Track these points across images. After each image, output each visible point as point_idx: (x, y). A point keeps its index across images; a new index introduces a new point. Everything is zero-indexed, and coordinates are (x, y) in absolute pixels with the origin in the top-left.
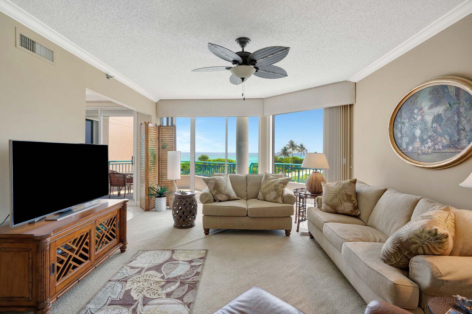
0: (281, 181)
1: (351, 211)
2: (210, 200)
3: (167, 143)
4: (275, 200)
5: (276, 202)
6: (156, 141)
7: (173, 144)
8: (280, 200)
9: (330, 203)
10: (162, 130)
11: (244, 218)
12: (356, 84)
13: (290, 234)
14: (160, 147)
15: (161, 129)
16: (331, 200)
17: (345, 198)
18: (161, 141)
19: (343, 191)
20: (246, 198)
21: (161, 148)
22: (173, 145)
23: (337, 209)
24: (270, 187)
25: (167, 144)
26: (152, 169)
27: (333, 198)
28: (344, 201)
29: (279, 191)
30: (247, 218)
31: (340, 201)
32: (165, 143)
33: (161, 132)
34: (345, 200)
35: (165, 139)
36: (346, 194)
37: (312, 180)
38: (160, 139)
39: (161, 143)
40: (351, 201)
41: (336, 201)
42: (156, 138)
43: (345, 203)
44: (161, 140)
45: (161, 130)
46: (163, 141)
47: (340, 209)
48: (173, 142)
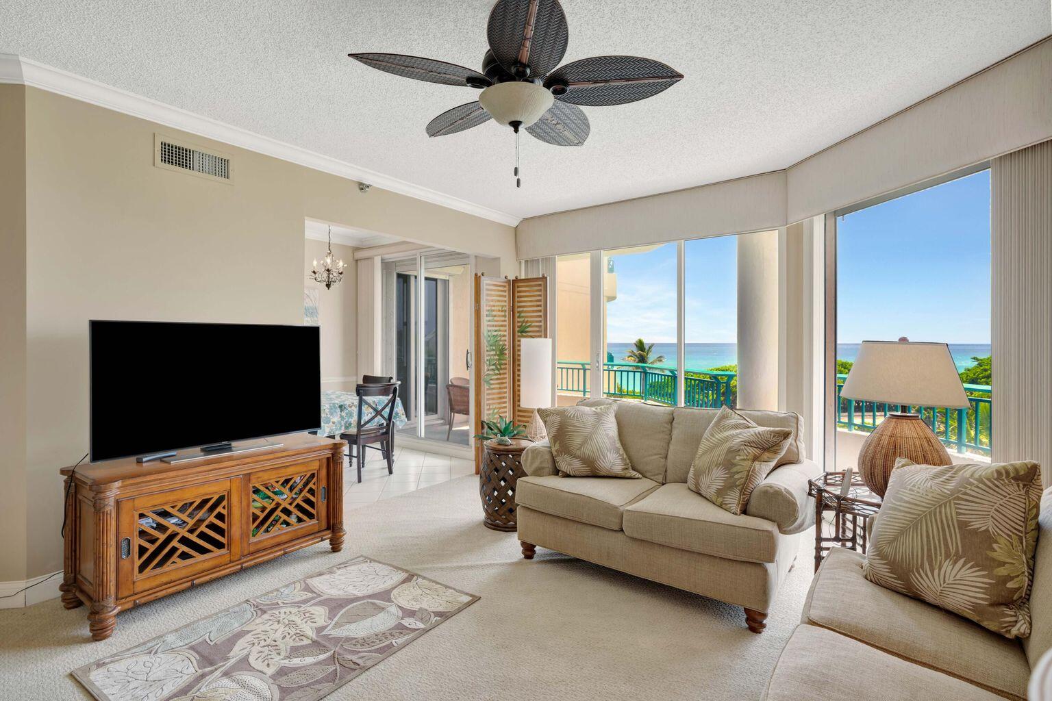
0: (752, 439)
1: (976, 608)
2: (543, 468)
3: (529, 319)
5: (720, 506)
6: (505, 316)
7: (541, 321)
8: (733, 500)
9: (888, 550)
10: (520, 289)
11: (611, 533)
13: (763, 626)
14: (517, 329)
15: (518, 287)
16: (895, 539)
17: (955, 542)
18: (517, 315)
19: (950, 511)
20: (660, 478)
21: (518, 332)
22: (542, 324)
23: (914, 579)
24: (717, 452)
25: (530, 322)
26: (491, 379)
27: (902, 532)
28: (947, 556)
29: (735, 470)
30: (620, 535)
31: (929, 550)
32: (526, 320)
33: (517, 294)
34: (953, 552)
35: (525, 309)
36: (963, 525)
37: (876, 447)
38: (517, 310)
39: (517, 319)
40: (988, 564)
41: (911, 546)
42: (507, 309)
43: (947, 565)
44: (518, 312)
45: (517, 290)
46: (522, 314)
47: (929, 585)
48: (541, 316)
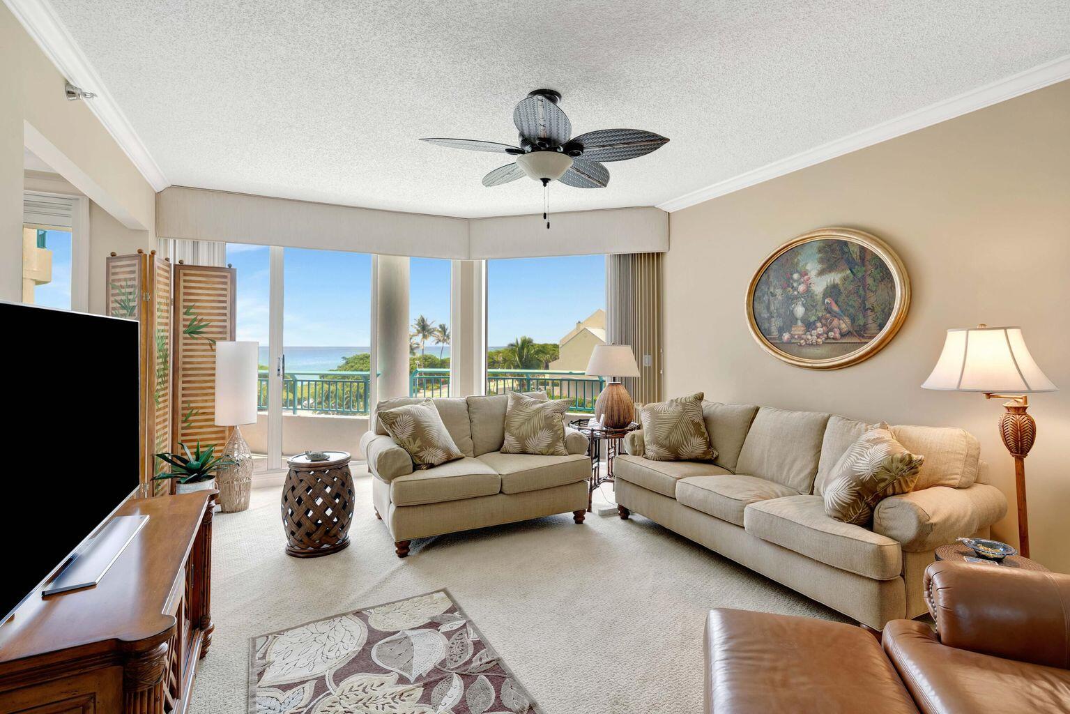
0: (557, 407)
1: (705, 453)
3: (205, 317)
4: (552, 450)
5: (552, 454)
6: (167, 311)
7: (225, 321)
8: (561, 447)
9: (666, 442)
10: (187, 278)
11: (494, 498)
12: (671, 217)
13: (584, 518)
14: (182, 329)
16: (668, 436)
17: (692, 429)
18: (182, 310)
19: (686, 417)
20: (473, 455)
21: (184, 332)
22: (228, 324)
23: (680, 451)
24: (535, 421)
25: (206, 320)
26: (159, 397)
27: (670, 432)
28: (691, 436)
29: (556, 428)
30: (501, 496)
31: (685, 436)
32: (199, 317)
33: (182, 284)
34: (692, 432)
35: (198, 304)
36: (692, 421)
37: (612, 402)
38: (181, 304)
39: (182, 316)
40: (702, 435)
41: (676, 437)
42: (168, 301)
43: (692, 439)
44: (184, 307)
45: (182, 278)
46: (192, 311)
47: (686, 451)
48: (225, 315)
